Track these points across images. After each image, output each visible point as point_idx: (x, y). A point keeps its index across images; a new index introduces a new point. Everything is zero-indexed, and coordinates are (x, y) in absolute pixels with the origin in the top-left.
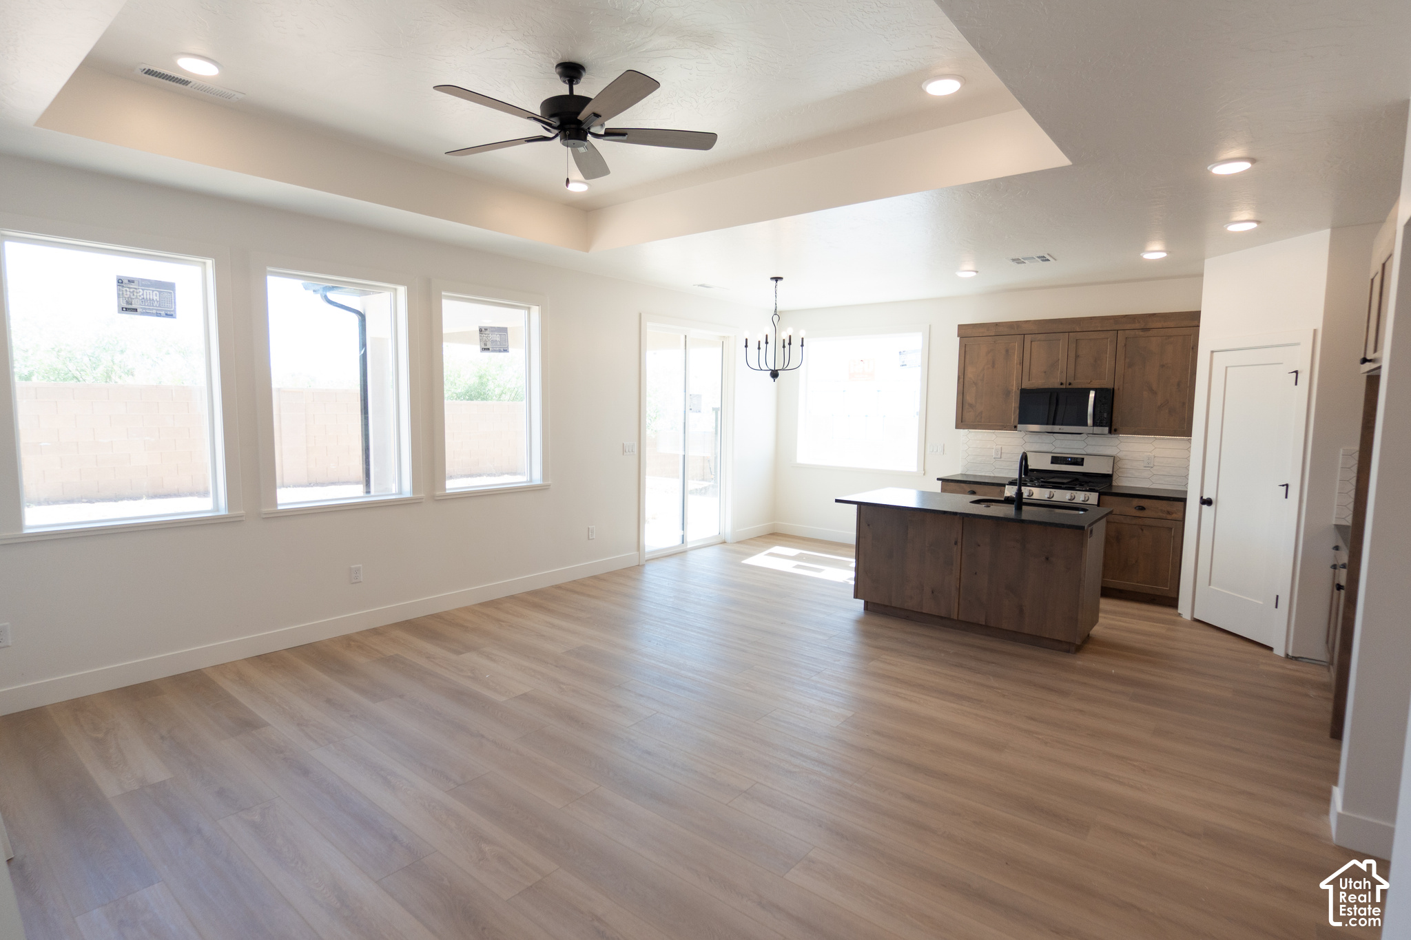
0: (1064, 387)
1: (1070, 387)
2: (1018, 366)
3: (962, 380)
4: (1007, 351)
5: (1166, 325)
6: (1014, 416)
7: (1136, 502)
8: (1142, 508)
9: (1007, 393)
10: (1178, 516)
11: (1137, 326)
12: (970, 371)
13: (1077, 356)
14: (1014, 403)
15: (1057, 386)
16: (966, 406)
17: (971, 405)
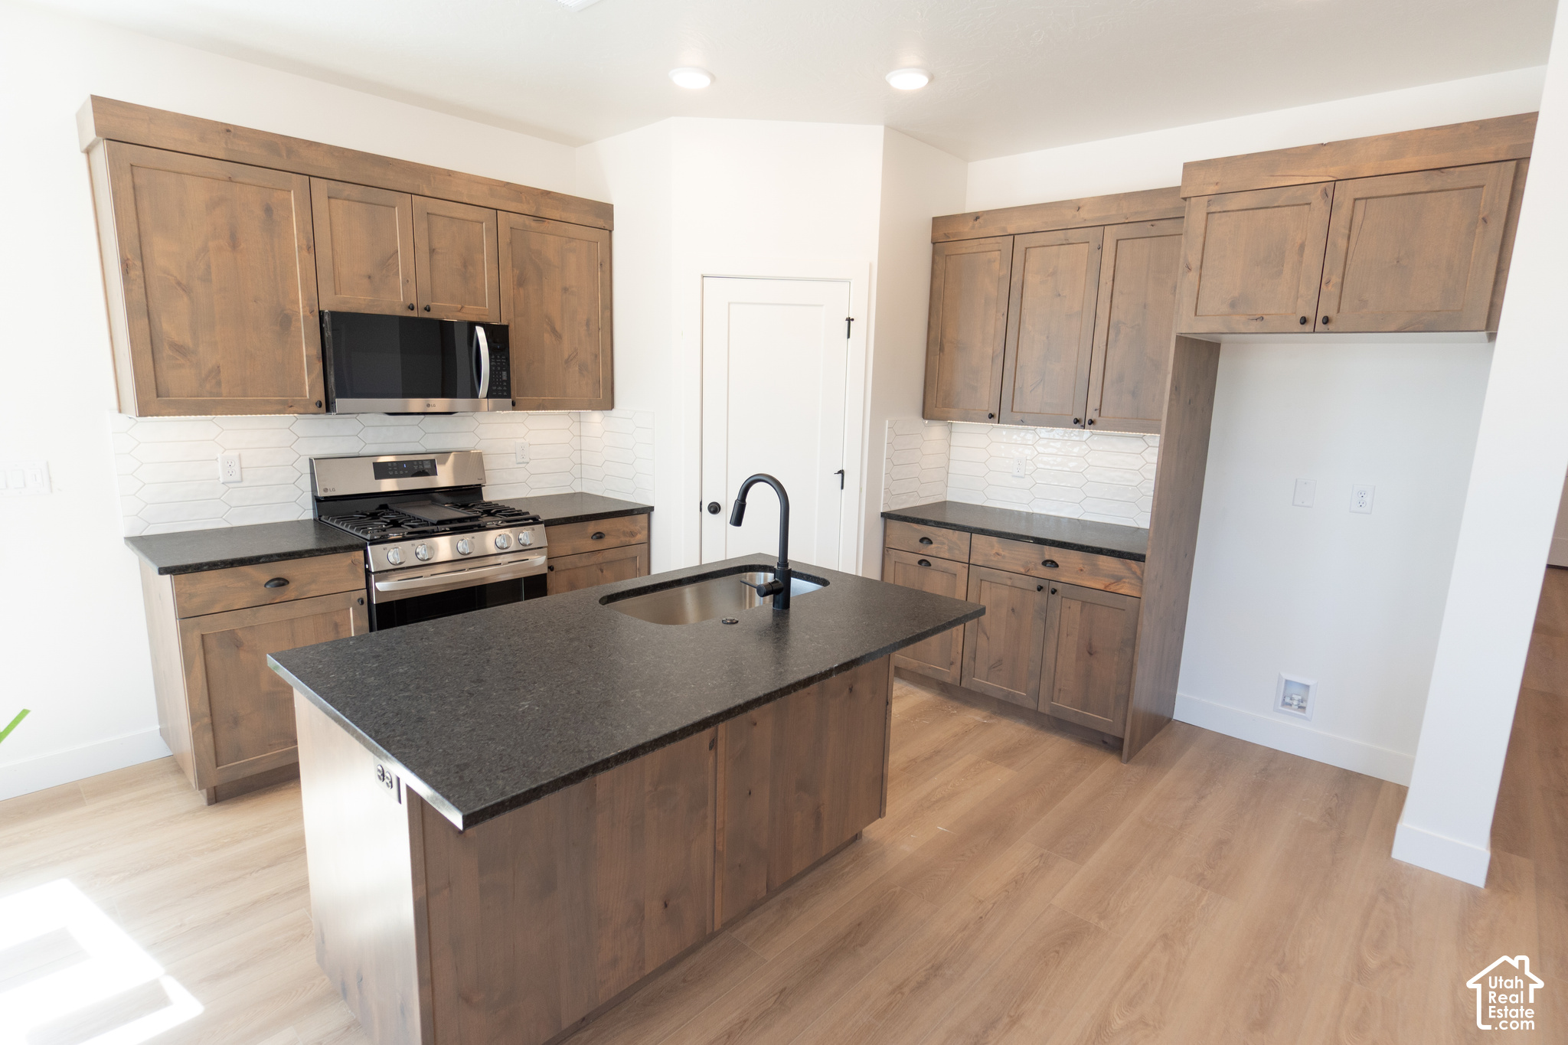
0: (414, 314)
1: (426, 315)
2: (305, 253)
3: (137, 273)
4: (268, 210)
5: (565, 216)
6: (310, 382)
7: (593, 527)
8: (599, 536)
9: (284, 321)
10: (641, 537)
11: (524, 208)
12: (164, 253)
13: (432, 251)
14: (306, 348)
15: (400, 311)
16: (166, 352)
17: (180, 349)
